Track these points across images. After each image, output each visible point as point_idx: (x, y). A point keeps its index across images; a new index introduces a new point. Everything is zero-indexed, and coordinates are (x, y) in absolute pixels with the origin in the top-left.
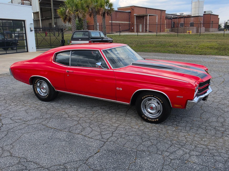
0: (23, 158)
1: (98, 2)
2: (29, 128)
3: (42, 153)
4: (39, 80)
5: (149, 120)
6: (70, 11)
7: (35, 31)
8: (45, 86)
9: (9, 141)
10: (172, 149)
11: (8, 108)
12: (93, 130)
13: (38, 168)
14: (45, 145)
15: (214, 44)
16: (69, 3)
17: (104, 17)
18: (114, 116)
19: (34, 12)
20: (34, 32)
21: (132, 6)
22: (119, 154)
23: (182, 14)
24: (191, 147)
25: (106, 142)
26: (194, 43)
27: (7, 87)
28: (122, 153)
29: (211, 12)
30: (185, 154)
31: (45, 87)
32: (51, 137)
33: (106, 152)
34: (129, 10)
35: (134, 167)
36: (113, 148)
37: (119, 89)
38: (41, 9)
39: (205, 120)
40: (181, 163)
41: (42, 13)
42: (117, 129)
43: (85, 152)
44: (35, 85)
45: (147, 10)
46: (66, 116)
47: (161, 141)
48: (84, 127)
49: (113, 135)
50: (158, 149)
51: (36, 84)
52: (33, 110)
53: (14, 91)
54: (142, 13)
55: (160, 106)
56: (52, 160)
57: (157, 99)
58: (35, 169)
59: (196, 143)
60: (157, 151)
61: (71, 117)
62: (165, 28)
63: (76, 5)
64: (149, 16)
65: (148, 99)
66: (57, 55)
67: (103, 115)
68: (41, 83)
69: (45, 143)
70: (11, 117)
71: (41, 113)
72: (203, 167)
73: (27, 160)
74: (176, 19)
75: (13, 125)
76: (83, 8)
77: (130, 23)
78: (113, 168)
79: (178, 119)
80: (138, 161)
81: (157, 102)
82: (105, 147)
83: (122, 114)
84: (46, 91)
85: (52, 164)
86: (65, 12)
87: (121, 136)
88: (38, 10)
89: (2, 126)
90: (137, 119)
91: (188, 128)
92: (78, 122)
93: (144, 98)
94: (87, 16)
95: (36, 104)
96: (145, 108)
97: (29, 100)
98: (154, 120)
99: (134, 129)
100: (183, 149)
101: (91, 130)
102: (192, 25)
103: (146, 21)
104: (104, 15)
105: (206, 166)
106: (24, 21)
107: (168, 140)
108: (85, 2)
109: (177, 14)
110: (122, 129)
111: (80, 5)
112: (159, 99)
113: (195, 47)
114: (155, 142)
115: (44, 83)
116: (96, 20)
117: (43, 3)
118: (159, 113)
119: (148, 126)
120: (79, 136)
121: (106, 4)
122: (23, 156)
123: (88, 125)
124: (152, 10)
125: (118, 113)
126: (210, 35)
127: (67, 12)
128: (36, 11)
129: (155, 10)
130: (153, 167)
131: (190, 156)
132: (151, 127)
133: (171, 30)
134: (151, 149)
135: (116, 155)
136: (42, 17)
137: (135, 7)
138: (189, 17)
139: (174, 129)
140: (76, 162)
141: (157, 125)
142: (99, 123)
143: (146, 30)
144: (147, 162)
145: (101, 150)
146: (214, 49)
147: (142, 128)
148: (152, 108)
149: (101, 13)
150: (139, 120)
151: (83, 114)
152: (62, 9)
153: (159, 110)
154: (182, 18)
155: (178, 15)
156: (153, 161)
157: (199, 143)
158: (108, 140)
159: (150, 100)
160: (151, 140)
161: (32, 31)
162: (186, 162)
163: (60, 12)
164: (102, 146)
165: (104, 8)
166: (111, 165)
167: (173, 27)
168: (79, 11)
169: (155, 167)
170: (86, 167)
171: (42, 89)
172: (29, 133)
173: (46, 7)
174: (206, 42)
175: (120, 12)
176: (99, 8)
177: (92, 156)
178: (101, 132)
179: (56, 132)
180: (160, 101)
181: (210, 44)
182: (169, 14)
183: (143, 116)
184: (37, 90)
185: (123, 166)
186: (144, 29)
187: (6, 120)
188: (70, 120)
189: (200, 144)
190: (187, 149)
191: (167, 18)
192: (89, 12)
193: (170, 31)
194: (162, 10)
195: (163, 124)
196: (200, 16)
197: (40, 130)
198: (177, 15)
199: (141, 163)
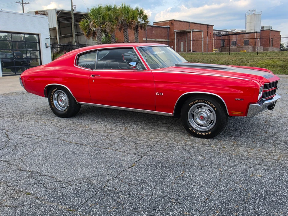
0: (35, 172)
1: (129, 12)
2: (43, 143)
3: (61, 167)
4: (57, 90)
5: (199, 133)
6: (95, 24)
7: (51, 47)
8: (64, 97)
9: (18, 156)
10: (231, 163)
11: (16, 124)
12: (125, 145)
13: (55, 182)
14: (64, 159)
15: (276, 61)
16: (93, 14)
17: (137, 32)
18: (152, 131)
19: (51, 28)
20: (49, 48)
21: (171, 20)
22: (161, 167)
23: (234, 30)
24: (256, 161)
25: (143, 156)
26: (251, 61)
27: (16, 104)
28: (165, 167)
29: (270, 27)
30: (249, 168)
31: (63, 99)
32: (71, 151)
33: (143, 166)
34: (167, 25)
35: (181, 181)
36: (152, 162)
37: (159, 94)
38: (59, 24)
39: (273, 134)
40: (244, 177)
41: (60, 29)
42: (158, 144)
43: (116, 166)
44: (51, 96)
45: (190, 24)
46: (91, 131)
47: (216, 155)
48: (114, 141)
49: (153, 149)
50: (212, 163)
51: (53, 95)
52: (49, 125)
53: (24, 109)
54: (184, 28)
55: (214, 115)
56: (73, 174)
57: (209, 105)
58: (51, 183)
59: (263, 157)
60: (211, 165)
61: (97, 132)
62: (213, 47)
63: (103, 17)
64: (193, 32)
65: (197, 106)
66: (79, 57)
67: (138, 130)
68: (59, 95)
69: (65, 157)
70: (20, 132)
71: (59, 129)
72: (275, 181)
73: (40, 174)
74: (226, 36)
75: (22, 141)
76: (111, 21)
77: (169, 40)
78: (153, 182)
79: (236, 134)
80: (187, 175)
81: (209, 109)
82: (142, 161)
83: (162, 129)
84: (65, 105)
85: (73, 178)
86: (89, 25)
87: (163, 150)
88: (55, 25)
89: (9, 141)
90: (182, 134)
91: (250, 143)
92: (106, 137)
93: (192, 105)
94: (116, 31)
95: (52, 120)
96: (194, 118)
97: (44, 117)
98: (206, 134)
99: (179, 144)
100: (246, 163)
101: (124, 144)
102: (247, 43)
103: (188, 38)
104: (136, 29)
105: (278, 180)
106: (38, 35)
107: (225, 155)
108: (113, 13)
109: (228, 30)
110: (164, 144)
111: (107, 16)
112: (212, 105)
113: (252, 65)
114: (208, 156)
115: (62, 93)
116: (127, 36)
117: (62, 17)
118: (212, 125)
119: (197, 141)
120: (108, 150)
121: (139, 16)
122: (36, 170)
123: (119, 140)
124: (197, 25)
125: (158, 129)
126: (270, 53)
127: (91, 25)
128: (53, 26)
129: (199, 25)
130: (207, 181)
131: (256, 170)
132: (202, 142)
133: (220, 49)
134: (203, 163)
135: (157, 169)
136: (60, 34)
137: (175, 22)
138: (243, 34)
139: (232, 144)
140: (104, 176)
141: (209, 140)
142: (134, 138)
143: (189, 50)
144: (199, 176)
145: (137, 164)
146: (276, 67)
147: (190, 143)
148: (202, 118)
149: (133, 26)
150: (185, 135)
151: (113, 130)
152: (85, 22)
153: (212, 121)
154: (234, 34)
155: (229, 32)
156: (207, 174)
157: (267, 157)
158: (145, 154)
159: (200, 107)
160: (202, 155)
161: (48, 47)
162: (251, 176)
163: (83, 25)
164: (139, 161)
165: (137, 20)
166: (151, 179)
167: (223, 46)
168: (106, 24)
169: (209, 181)
170: (118, 181)
171: (60, 102)
172: (43, 147)
173: (66, 22)
174: (266, 59)
175: (157, 27)
176: (131, 20)
177: (125, 170)
178: (136, 147)
179: (78, 147)
180: (212, 107)
181: (271, 62)
182: (217, 31)
183: (190, 129)
184: (53, 103)
185: (167, 180)
186: (186, 48)
187: (14, 136)
188: (96, 136)
189: (269, 158)
190: (251, 163)
191: (214, 35)
192: (119, 26)
193: (219, 51)
194: (209, 25)
195: (217, 139)
196: (256, 33)
197: (58, 145)
198: (227, 32)
199: (190, 177)
